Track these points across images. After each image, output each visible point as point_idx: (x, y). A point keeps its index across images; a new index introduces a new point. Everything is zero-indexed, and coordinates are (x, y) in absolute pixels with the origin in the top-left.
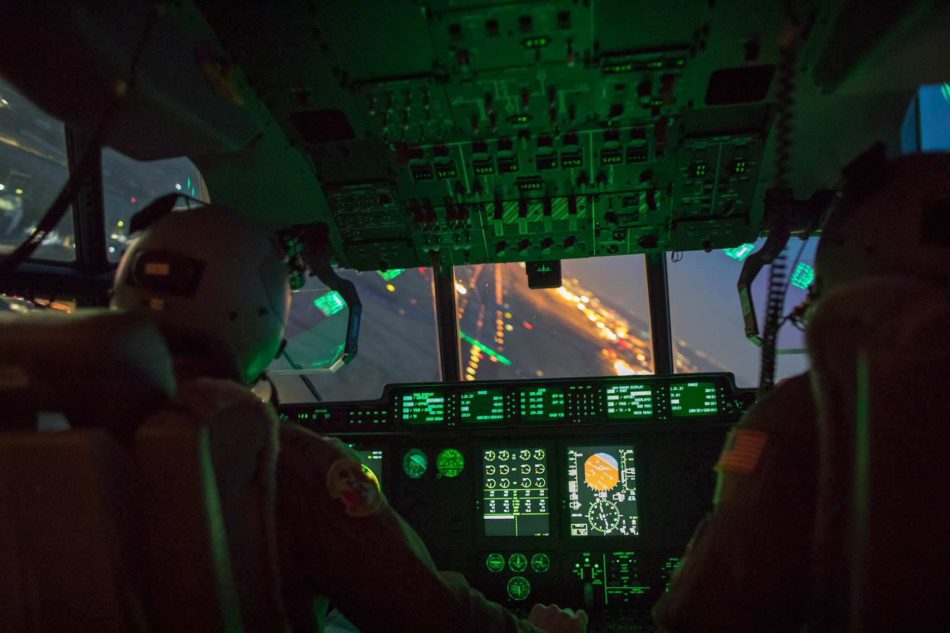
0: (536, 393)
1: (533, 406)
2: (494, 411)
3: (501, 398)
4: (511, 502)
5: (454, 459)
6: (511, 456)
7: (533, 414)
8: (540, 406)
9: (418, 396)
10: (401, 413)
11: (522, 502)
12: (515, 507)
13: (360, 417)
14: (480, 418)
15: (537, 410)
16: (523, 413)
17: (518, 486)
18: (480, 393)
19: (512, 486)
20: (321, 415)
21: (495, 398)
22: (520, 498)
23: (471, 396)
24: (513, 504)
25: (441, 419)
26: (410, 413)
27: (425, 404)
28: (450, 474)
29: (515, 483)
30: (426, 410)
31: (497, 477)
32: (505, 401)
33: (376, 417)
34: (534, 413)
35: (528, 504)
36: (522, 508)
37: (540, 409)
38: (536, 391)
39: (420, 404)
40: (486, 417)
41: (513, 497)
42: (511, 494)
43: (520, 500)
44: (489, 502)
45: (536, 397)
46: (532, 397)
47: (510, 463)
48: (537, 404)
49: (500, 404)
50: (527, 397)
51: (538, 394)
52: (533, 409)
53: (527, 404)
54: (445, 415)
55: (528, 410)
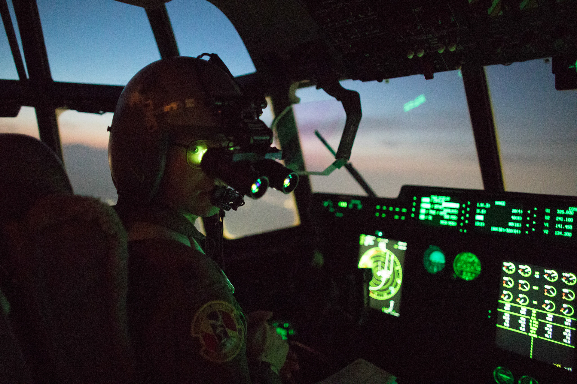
0: (565, 211)
1: (560, 226)
2: (511, 224)
3: (520, 211)
4: (528, 321)
5: (472, 263)
6: (533, 274)
7: (558, 234)
8: (570, 227)
9: (435, 198)
10: (417, 213)
11: (542, 326)
12: (531, 327)
13: (384, 212)
14: (494, 229)
15: (564, 230)
16: (546, 232)
17: (539, 307)
18: (498, 203)
19: (531, 305)
20: (355, 206)
21: (514, 211)
22: (540, 320)
23: (488, 206)
24: (530, 324)
25: (454, 224)
26: (427, 214)
27: (440, 207)
28: (467, 277)
29: (535, 302)
30: (441, 213)
31: (515, 291)
32: (524, 215)
33: (397, 213)
34: (560, 233)
35: (549, 328)
36: (541, 331)
37: (568, 231)
38: (566, 209)
39: (436, 207)
40: (501, 230)
41: (531, 316)
42: (529, 313)
43: (539, 322)
44: (503, 314)
45: (565, 216)
46: (560, 215)
47: (532, 280)
48: (564, 223)
49: (519, 218)
50: (554, 215)
51: (568, 212)
52: (559, 229)
53: (553, 222)
54: (459, 221)
55: (552, 229)
